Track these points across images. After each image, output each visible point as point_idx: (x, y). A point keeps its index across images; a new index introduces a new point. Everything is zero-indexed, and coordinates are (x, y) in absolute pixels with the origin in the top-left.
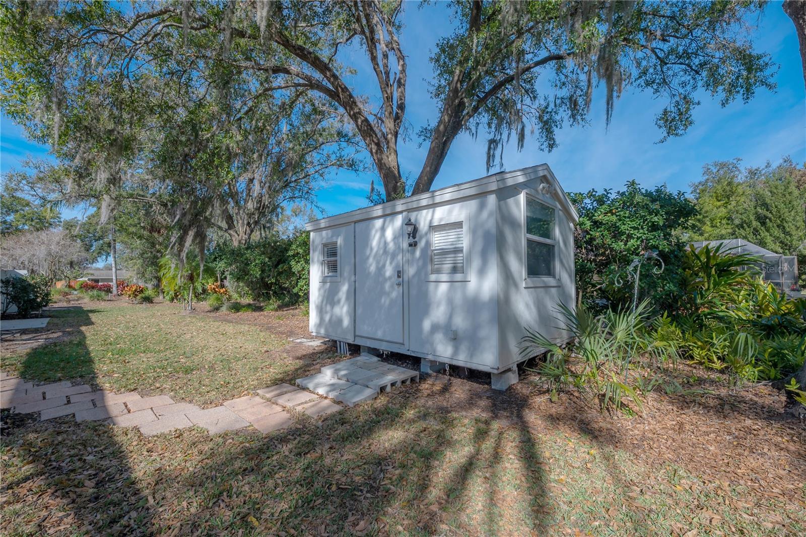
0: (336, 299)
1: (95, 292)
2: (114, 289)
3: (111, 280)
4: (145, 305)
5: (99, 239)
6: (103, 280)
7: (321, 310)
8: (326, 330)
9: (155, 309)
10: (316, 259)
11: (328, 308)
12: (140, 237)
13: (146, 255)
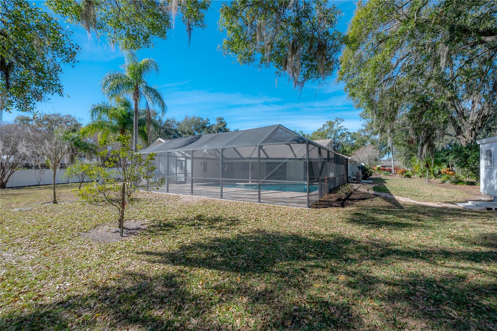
0: (491, 177)
1: (386, 172)
2: (393, 171)
3: (391, 166)
4: (406, 179)
5: (385, 146)
6: (387, 166)
7: (485, 182)
8: (488, 192)
9: (412, 181)
10: (483, 158)
11: (488, 181)
12: (404, 145)
13: (407, 154)
